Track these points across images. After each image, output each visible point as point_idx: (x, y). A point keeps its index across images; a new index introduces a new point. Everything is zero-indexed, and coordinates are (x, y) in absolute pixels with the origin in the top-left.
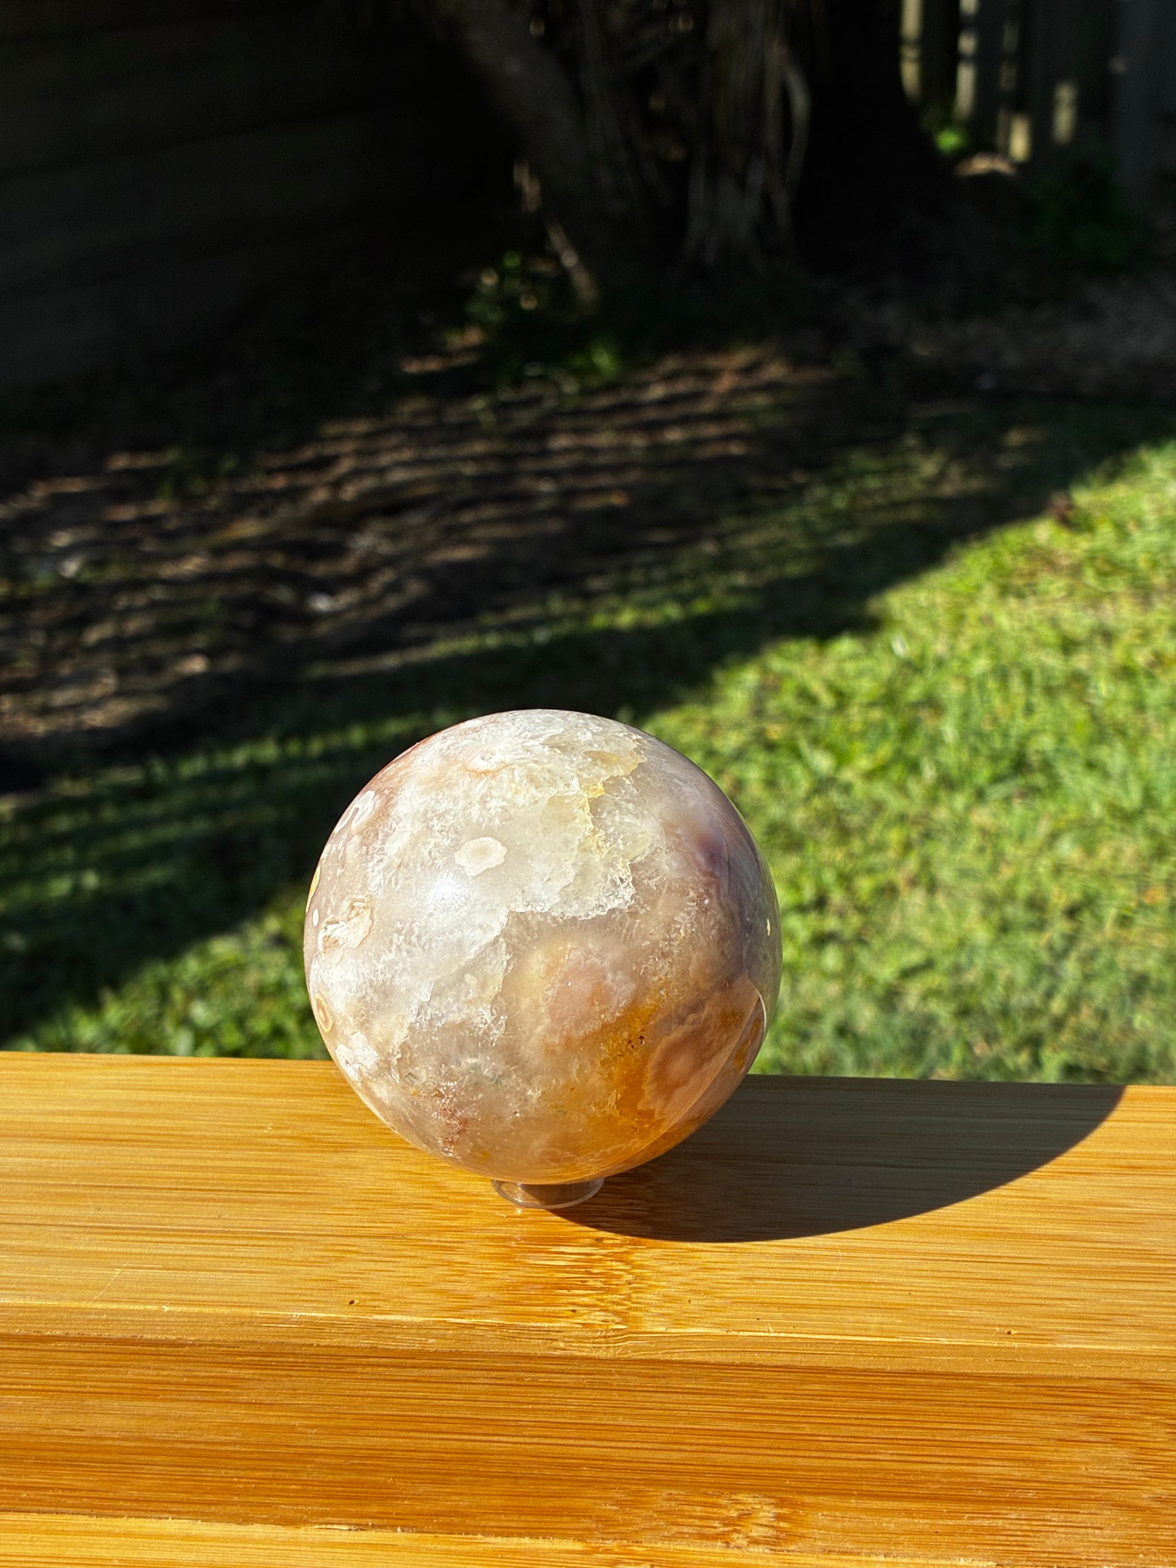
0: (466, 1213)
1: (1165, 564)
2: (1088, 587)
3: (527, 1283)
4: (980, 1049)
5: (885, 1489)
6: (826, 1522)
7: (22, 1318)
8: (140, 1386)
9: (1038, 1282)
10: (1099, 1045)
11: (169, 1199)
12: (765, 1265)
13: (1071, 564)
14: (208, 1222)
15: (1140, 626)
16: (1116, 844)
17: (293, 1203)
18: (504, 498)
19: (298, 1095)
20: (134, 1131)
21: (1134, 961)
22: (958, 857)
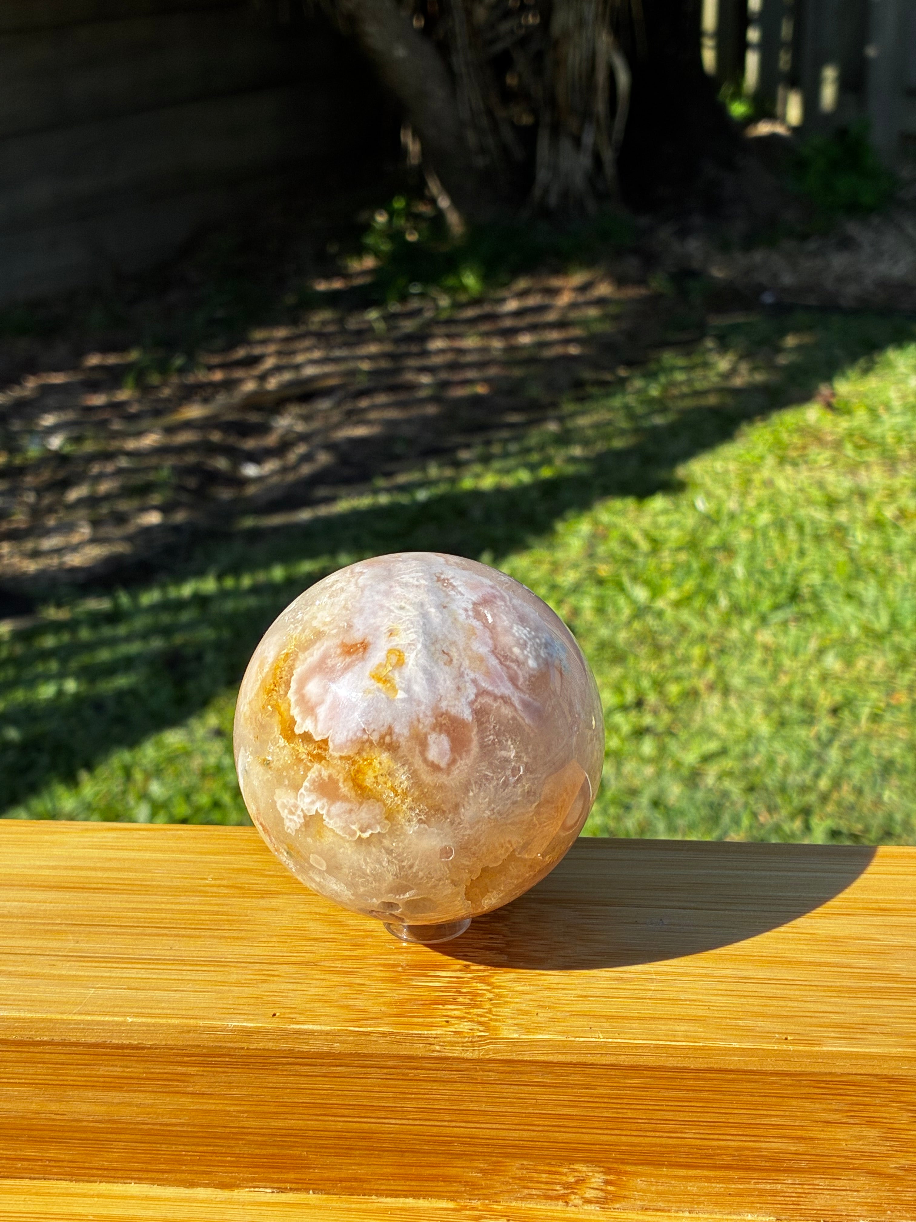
0: (363, 945)
1: (908, 440)
2: (847, 457)
3: (411, 1000)
4: (764, 817)
5: (689, 1160)
6: (643, 1186)
7: (17, 1027)
8: (110, 1080)
9: (809, 999)
10: (856, 814)
11: (132, 934)
12: (596, 986)
13: (835, 440)
14: (161, 952)
15: (888, 488)
16: (869, 658)
17: (229, 938)
18: (393, 389)
19: (233, 853)
20: (105, 881)
21: (884, 749)
22: (746, 668)
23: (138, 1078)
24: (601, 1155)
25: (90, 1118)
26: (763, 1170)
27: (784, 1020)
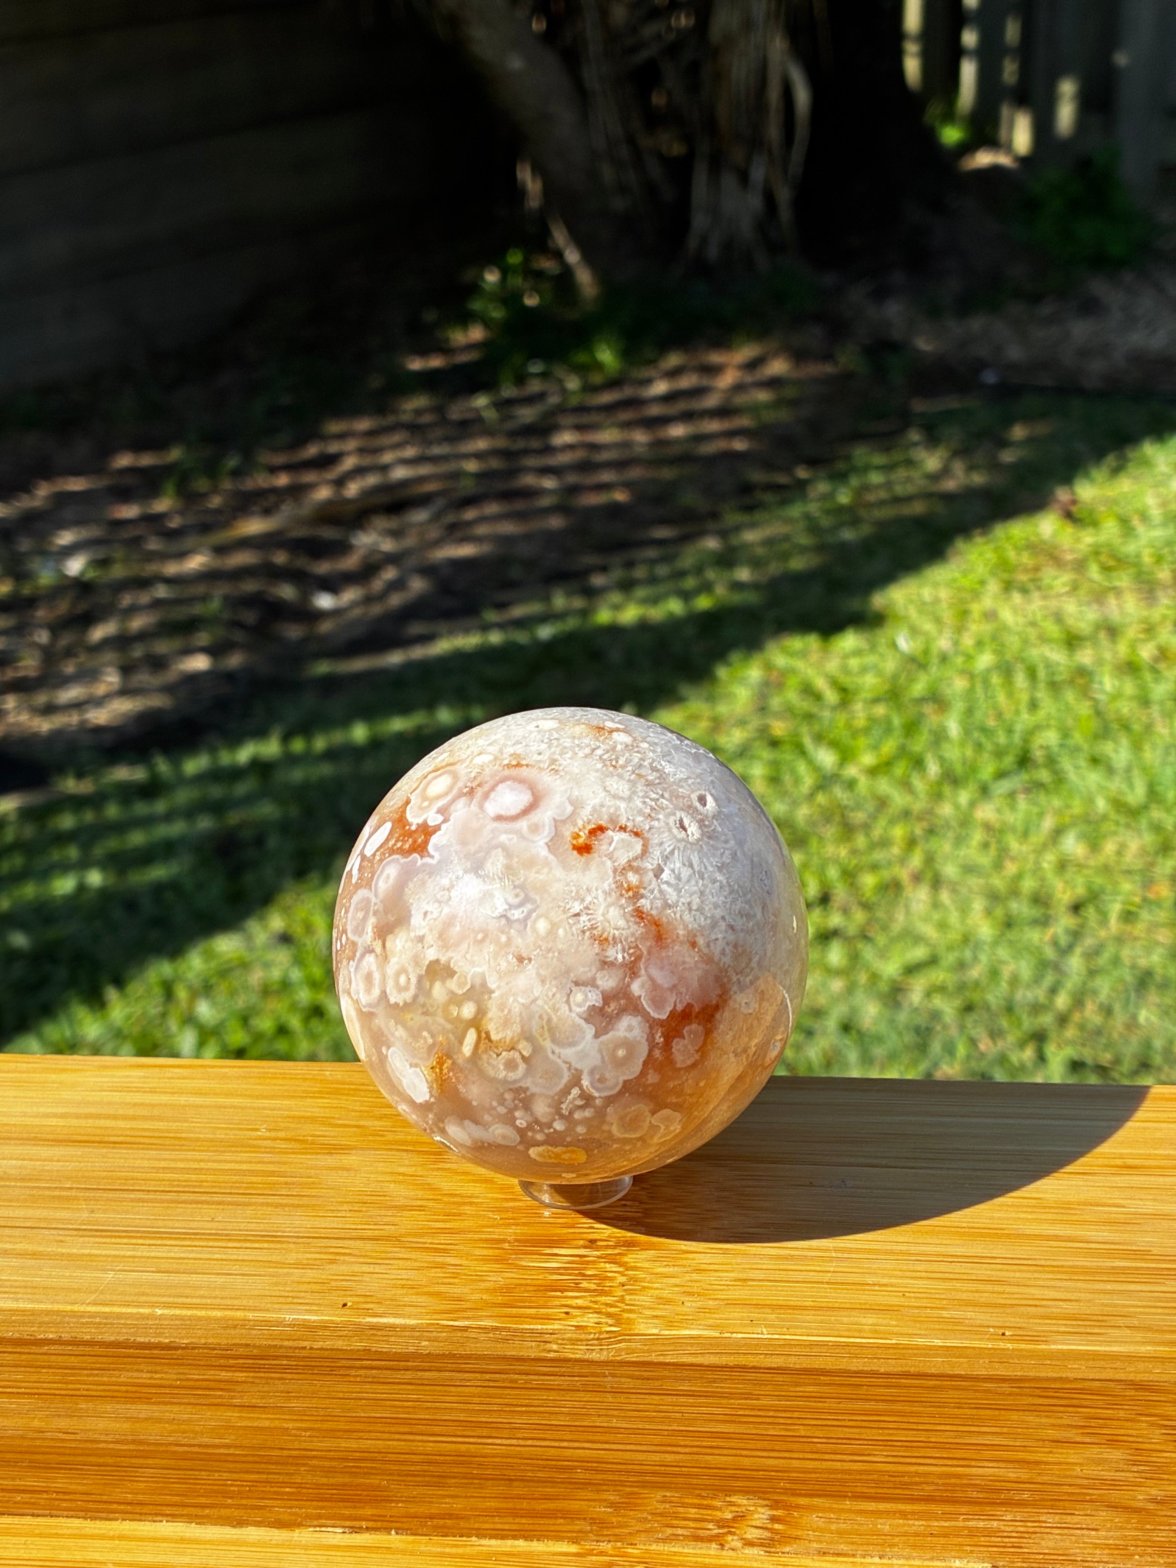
0: (459, 1215)
1: (1170, 559)
2: (1092, 581)
3: (521, 1285)
4: (985, 1044)
5: (880, 1491)
6: (821, 1523)
7: (15, 1321)
8: (134, 1389)
9: (1032, 1283)
10: (1104, 1041)
11: (162, 1201)
12: (759, 1266)
13: (1075, 559)
14: (201, 1224)
15: (1145, 621)
16: (1120, 839)
17: (287, 1205)
18: (508, 496)
19: (292, 1097)
20: (128, 1133)
21: (1139, 957)
22: (962, 853)
23: (170, 1387)
24: (764, 1485)
25: (110, 1438)
26: (975, 1503)
27: (1002, 1310)
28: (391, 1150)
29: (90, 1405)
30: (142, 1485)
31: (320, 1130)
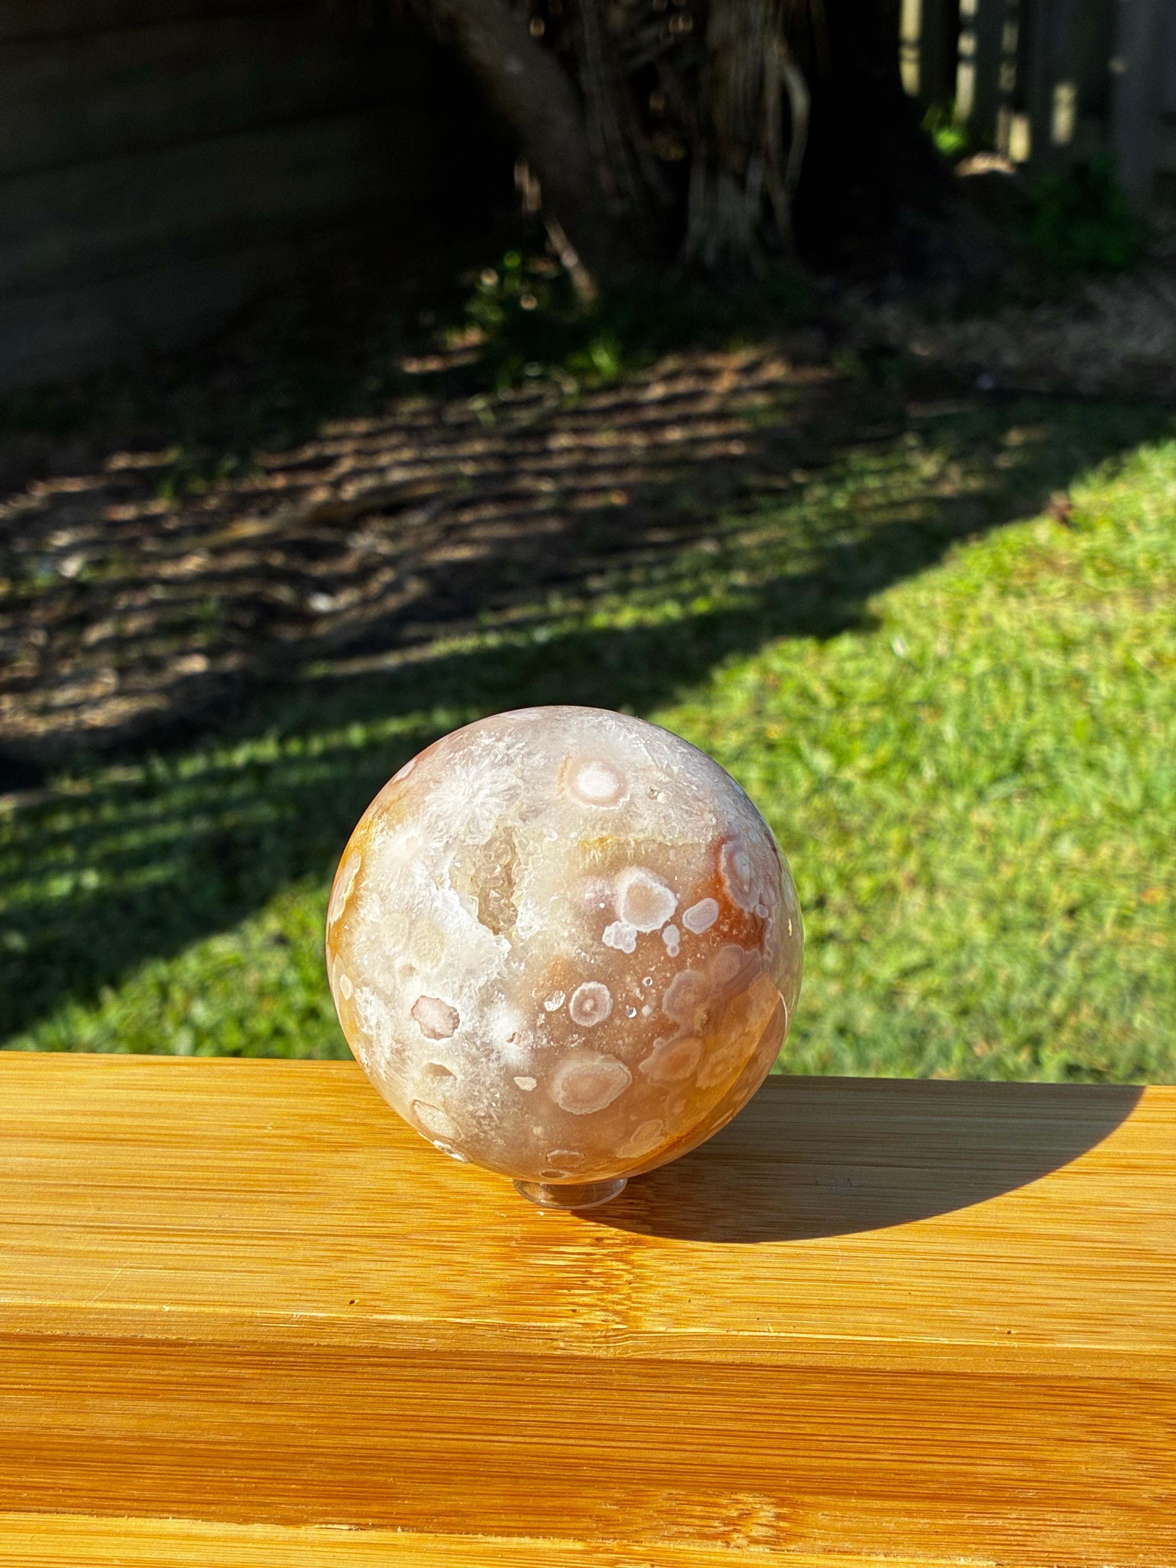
0: (467, 1213)
1: (1165, 564)
2: (1087, 586)
3: (528, 1283)
4: (981, 1048)
5: (885, 1489)
6: (826, 1521)
7: (22, 1317)
8: (141, 1385)
9: (1039, 1282)
10: (1099, 1044)
11: (169, 1198)
12: (766, 1265)
13: (1071, 564)
14: (208, 1222)
15: (1140, 626)
16: (1115, 843)
17: (294, 1203)
18: (505, 498)
19: (298, 1095)
20: (135, 1130)
21: (1134, 961)
22: (957, 857)
23: (177, 1383)
24: (771, 1482)
25: (116, 1435)
26: (980, 1501)
27: (1006, 1309)
28: (398, 1148)
29: (97, 1402)
30: (149, 1481)
31: (327, 1128)
